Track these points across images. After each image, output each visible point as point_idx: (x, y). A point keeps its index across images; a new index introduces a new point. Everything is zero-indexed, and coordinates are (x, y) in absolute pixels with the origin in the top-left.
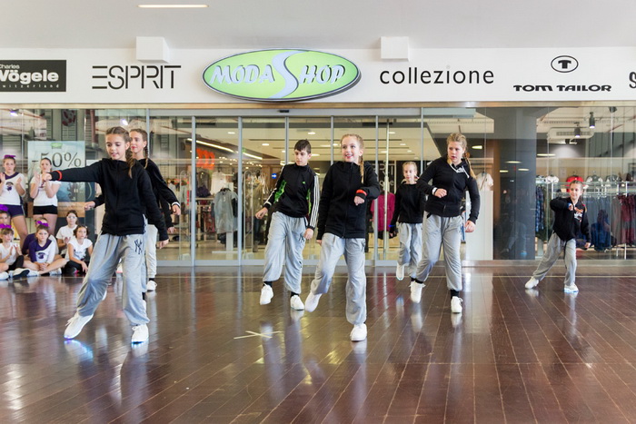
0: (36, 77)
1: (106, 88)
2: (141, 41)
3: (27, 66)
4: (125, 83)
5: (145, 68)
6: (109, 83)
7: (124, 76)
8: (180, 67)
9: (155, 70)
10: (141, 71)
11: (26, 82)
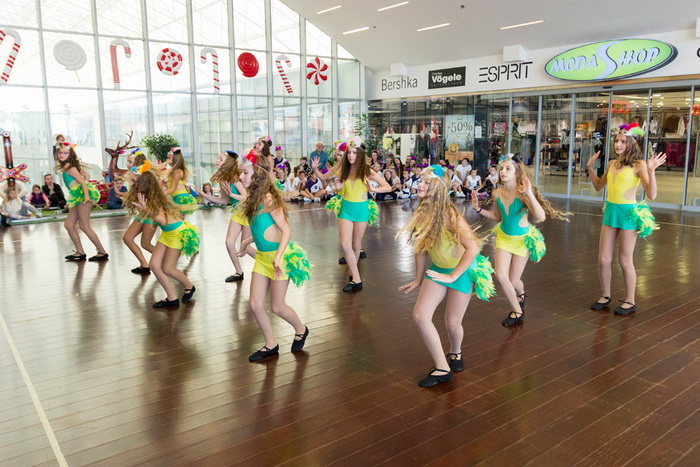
0: (450, 78)
1: (486, 81)
2: (506, 49)
3: (446, 72)
4: (498, 77)
5: (510, 66)
6: (489, 78)
7: (497, 72)
8: (531, 63)
9: (516, 66)
10: (507, 68)
11: (445, 82)
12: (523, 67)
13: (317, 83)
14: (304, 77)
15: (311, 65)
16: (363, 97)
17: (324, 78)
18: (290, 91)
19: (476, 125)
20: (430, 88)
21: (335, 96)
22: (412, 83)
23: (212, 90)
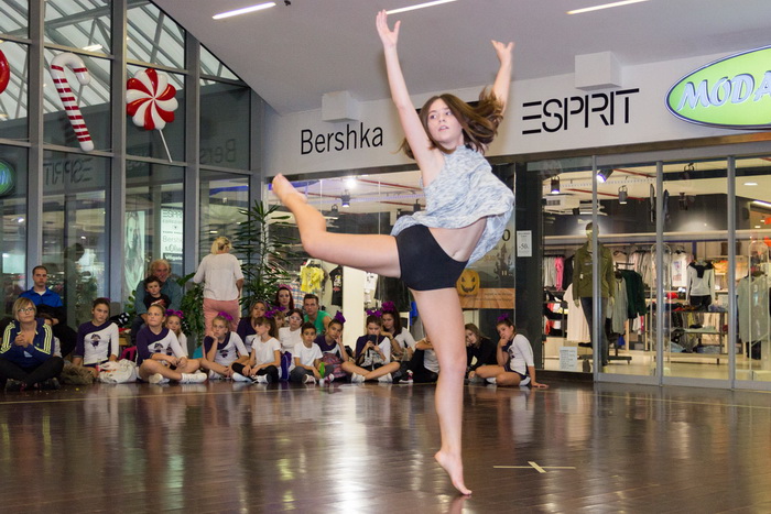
1: (539, 131)
2: (580, 59)
4: (564, 122)
5: (590, 97)
6: (544, 124)
7: (561, 112)
8: (637, 90)
9: (603, 99)
10: (584, 103)
12: (619, 101)
15: (135, 84)
19: (519, 228)
22: (370, 138)
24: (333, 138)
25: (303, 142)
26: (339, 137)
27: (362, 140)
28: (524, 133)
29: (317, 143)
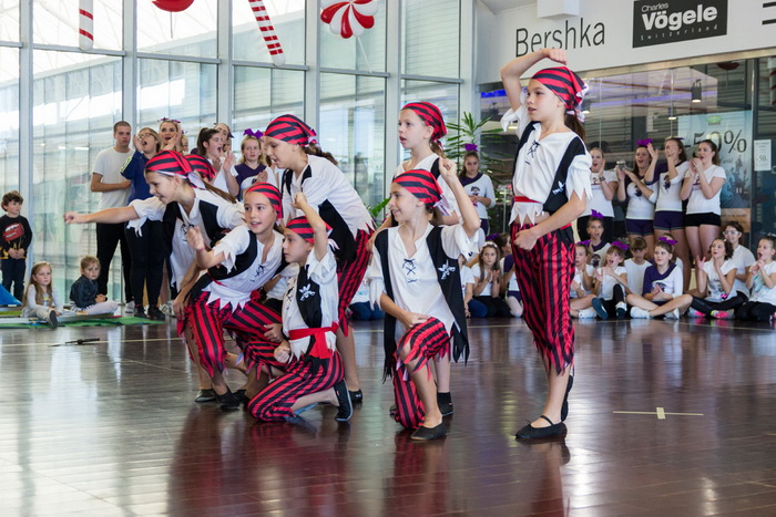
0: (689, 17)
3: (678, 2)
11: (676, 26)
13: (347, 33)
14: (314, 18)
16: (467, 74)
17: (367, 22)
18: (275, 49)
19: (756, 136)
20: (637, 43)
21: (392, 69)
22: (591, 34)
23: (74, 39)
24: (551, 36)
25: (518, 42)
26: (557, 36)
27: (582, 38)
28: (765, 23)
29: (533, 44)
